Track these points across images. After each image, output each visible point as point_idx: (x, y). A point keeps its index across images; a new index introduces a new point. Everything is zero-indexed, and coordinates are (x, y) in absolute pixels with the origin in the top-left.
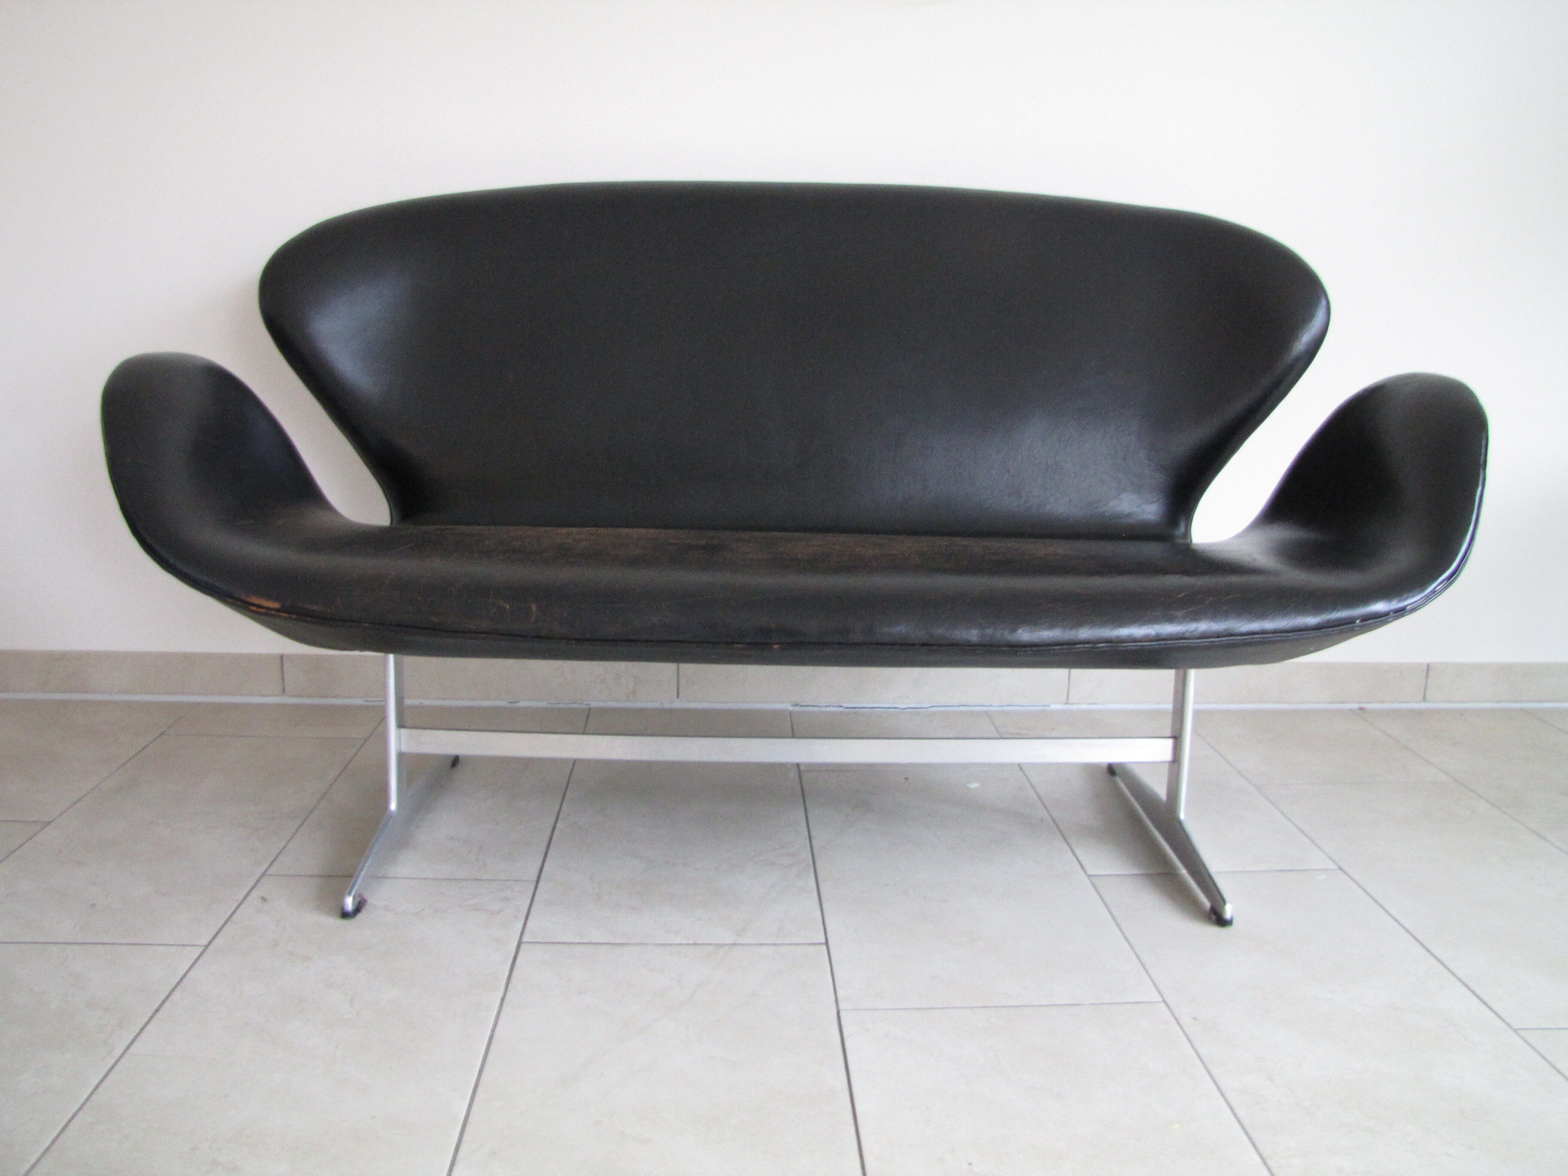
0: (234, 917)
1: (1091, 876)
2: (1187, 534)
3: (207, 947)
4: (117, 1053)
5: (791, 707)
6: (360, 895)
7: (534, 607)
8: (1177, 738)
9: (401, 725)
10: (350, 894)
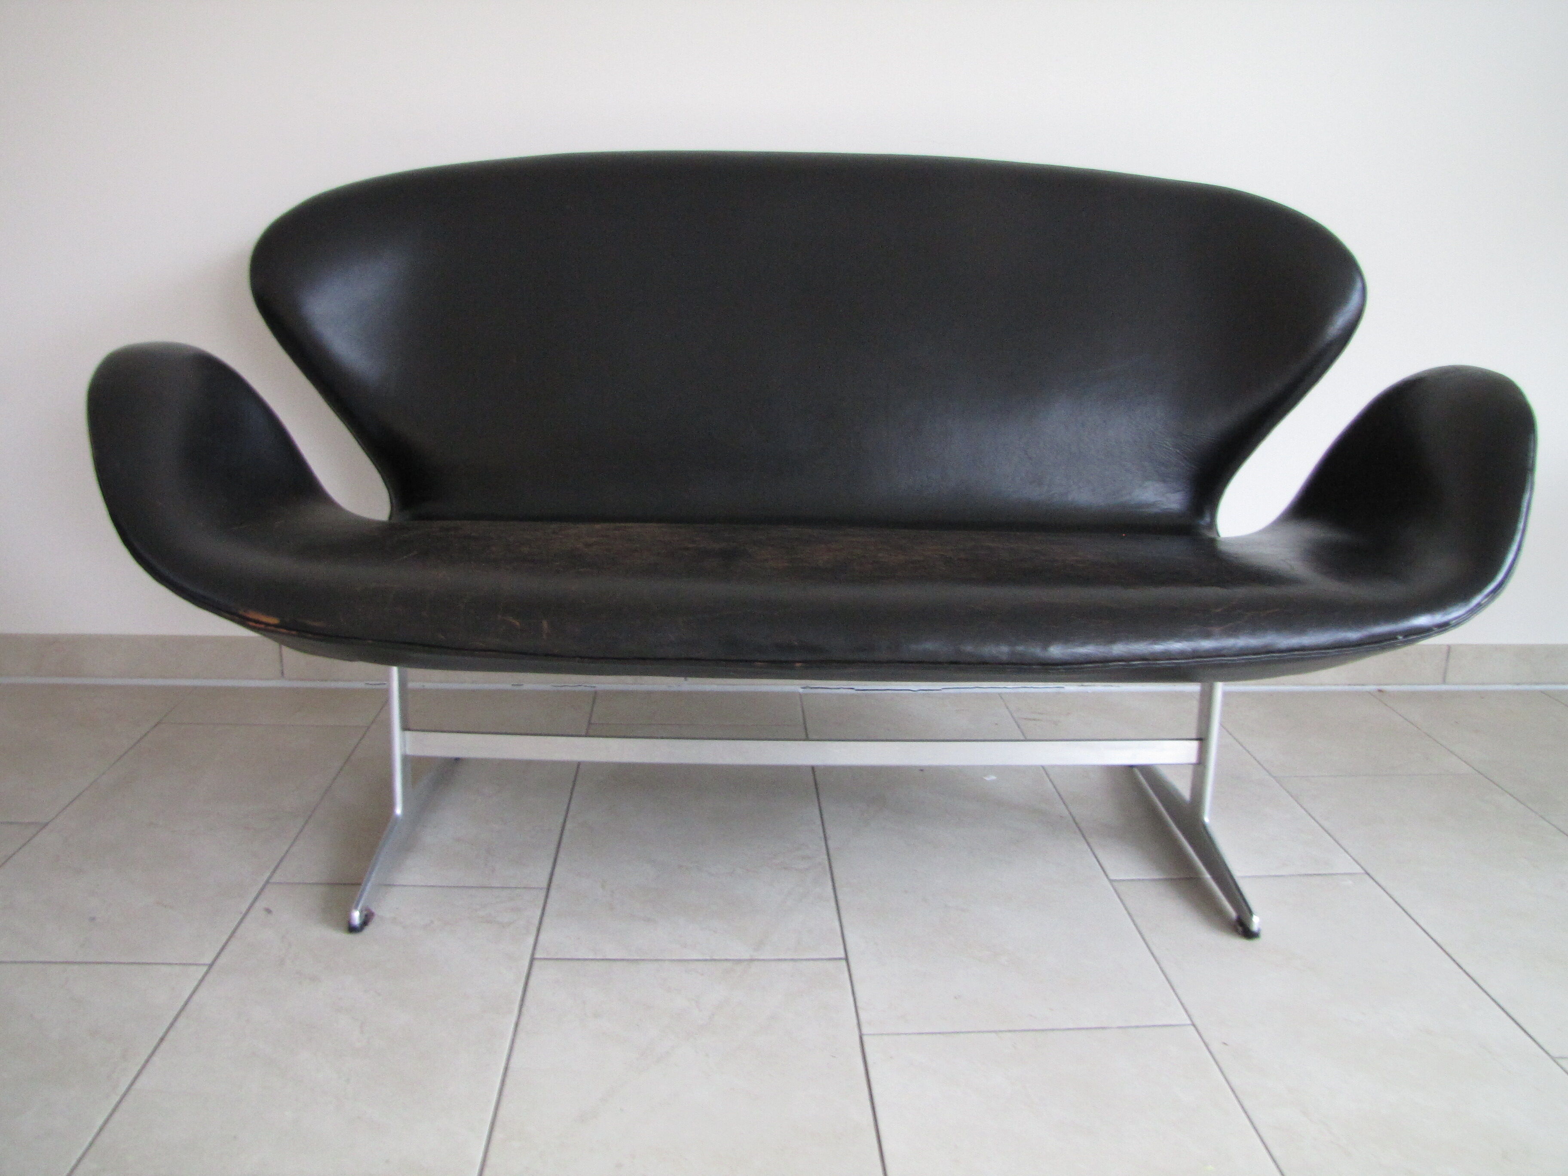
0: (239, 931)
1: (1115, 880)
2: (1212, 525)
3: (211, 966)
4: (123, 1089)
5: (801, 689)
6: (367, 909)
7: (545, 624)
8: (1202, 739)
9: (405, 728)
10: (356, 908)
